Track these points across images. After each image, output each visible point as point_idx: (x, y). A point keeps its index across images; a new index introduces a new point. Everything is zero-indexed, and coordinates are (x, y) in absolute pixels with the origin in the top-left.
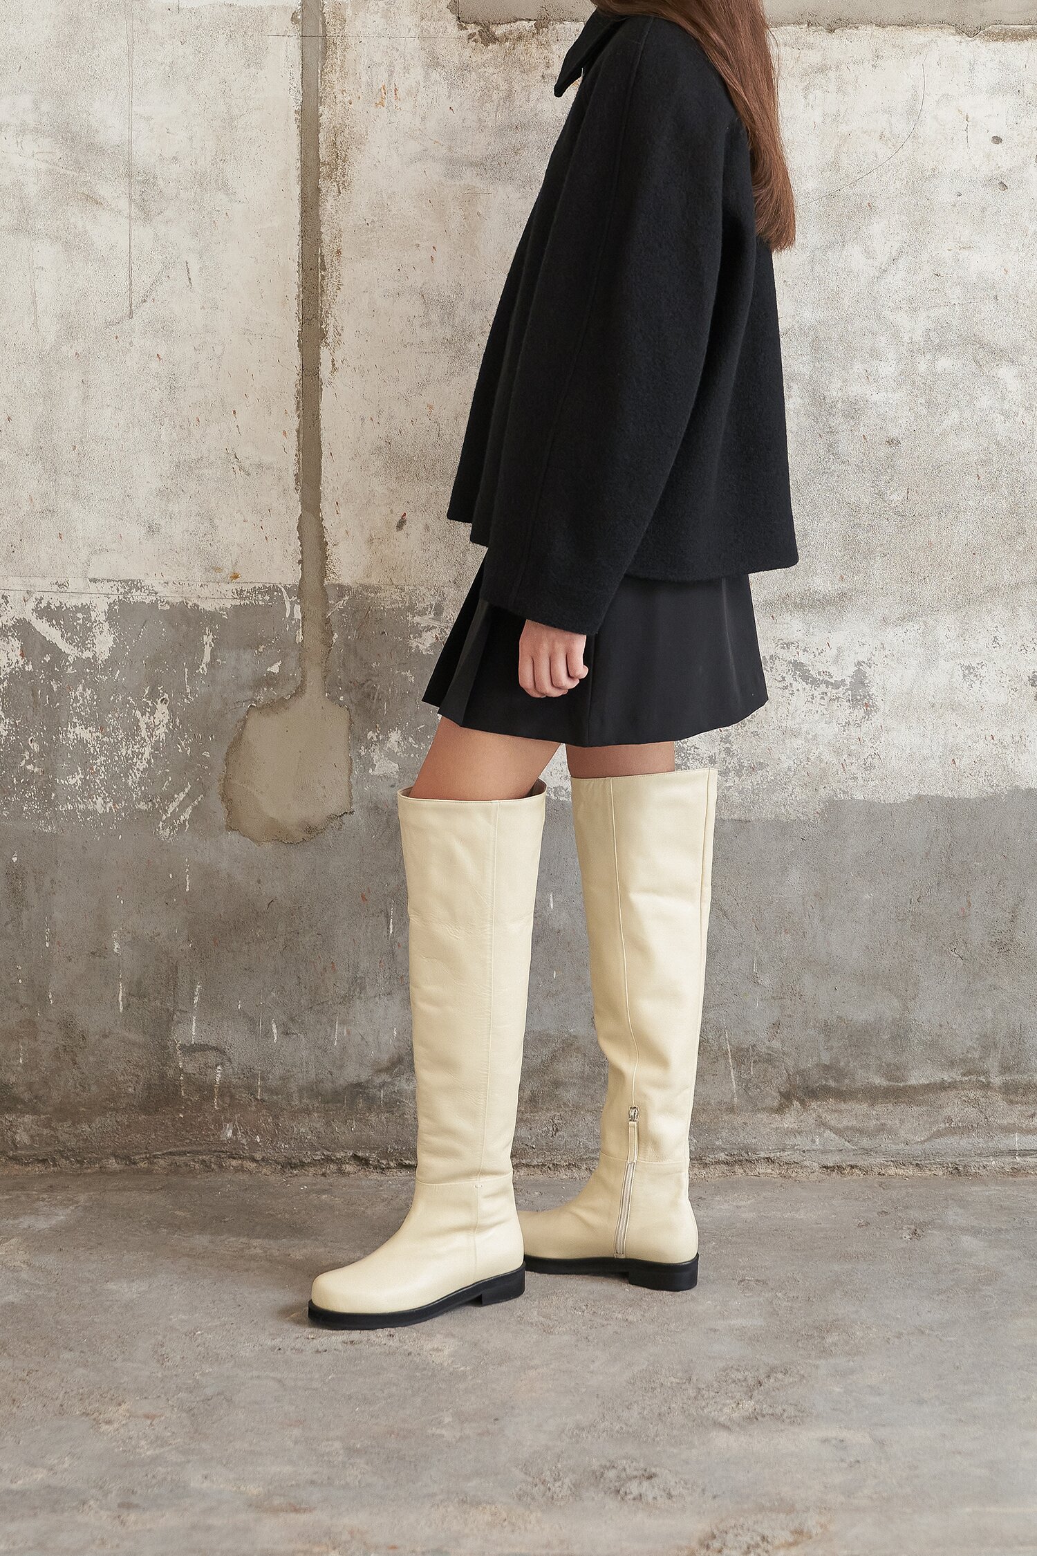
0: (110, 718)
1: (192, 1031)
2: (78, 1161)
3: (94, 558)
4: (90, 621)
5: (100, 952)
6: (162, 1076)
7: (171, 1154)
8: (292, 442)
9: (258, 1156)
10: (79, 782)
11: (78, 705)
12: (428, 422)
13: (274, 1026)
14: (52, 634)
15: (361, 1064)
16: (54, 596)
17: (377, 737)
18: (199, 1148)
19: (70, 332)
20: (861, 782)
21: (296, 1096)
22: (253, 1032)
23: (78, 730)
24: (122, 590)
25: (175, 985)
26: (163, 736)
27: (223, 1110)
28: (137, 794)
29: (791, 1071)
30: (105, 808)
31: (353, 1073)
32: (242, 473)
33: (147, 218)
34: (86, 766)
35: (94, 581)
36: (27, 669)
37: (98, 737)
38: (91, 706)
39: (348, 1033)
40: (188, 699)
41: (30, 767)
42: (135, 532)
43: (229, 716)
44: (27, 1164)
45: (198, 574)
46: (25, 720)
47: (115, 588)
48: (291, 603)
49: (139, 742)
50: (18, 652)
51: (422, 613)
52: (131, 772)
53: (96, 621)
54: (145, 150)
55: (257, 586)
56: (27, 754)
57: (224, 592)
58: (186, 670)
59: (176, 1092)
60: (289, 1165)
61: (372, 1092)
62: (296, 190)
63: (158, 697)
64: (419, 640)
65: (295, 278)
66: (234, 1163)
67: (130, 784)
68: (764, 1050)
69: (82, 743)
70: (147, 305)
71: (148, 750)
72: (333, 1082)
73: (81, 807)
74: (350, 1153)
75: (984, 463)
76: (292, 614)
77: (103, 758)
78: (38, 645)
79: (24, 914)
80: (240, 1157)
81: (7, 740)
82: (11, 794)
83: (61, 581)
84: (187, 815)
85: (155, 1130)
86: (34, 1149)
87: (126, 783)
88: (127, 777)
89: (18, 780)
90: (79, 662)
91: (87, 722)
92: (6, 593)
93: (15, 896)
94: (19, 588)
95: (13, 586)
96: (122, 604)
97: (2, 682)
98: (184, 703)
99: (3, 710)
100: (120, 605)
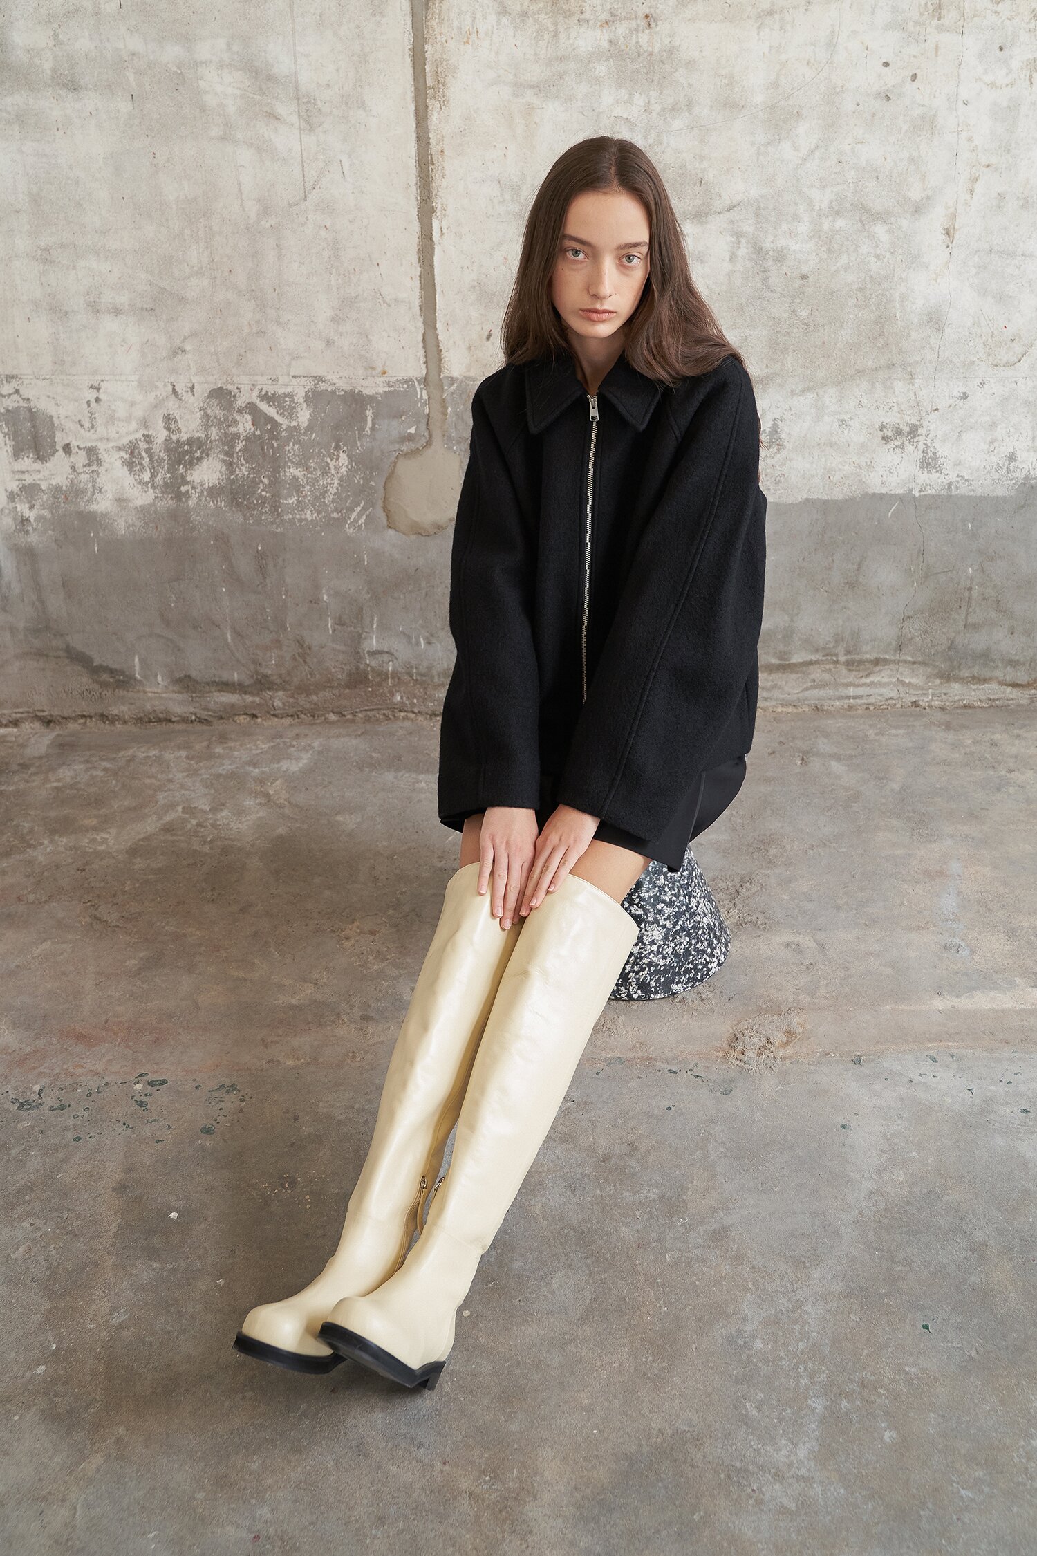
0: (311, 463)
1: (373, 643)
2: (312, 716)
3: (294, 363)
4: (294, 403)
5: (315, 601)
6: (357, 668)
7: (365, 710)
8: (416, 284)
9: (416, 710)
10: (295, 502)
11: (291, 455)
12: (505, 270)
13: (422, 640)
14: (271, 411)
16: (270, 387)
18: (382, 707)
19: (266, 209)
20: (772, 491)
21: (436, 677)
22: (409, 642)
23: (292, 470)
24: (313, 383)
25: (362, 617)
26: (345, 473)
27: (394, 686)
28: (331, 508)
30: (312, 517)
32: (385, 304)
33: (311, 129)
34: (298, 492)
35: (294, 377)
36: (256, 433)
37: (305, 474)
38: (299, 456)
40: (359, 450)
41: (264, 493)
42: (319, 345)
43: (385, 460)
44: (282, 718)
45: (361, 371)
46: (258, 465)
47: (308, 382)
48: (421, 388)
49: (330, 477)
50: (250, 423)
52: (327, 495)
53: (298, 403)
54: (307, 79)
55: (399, 378)
56: (261, 486)
57: (378, 382)
58: (357, 432)
59: (366, 677)
62: (412, 107)
63: (341, 449)
65: (414, 172)
66: (402, 714)
67: (327, 502)
69: (295, 478)
70: (317, 190)
71: (336, 482)
73: (297, 516)
75: (861, 290)
76: (421, 396)
78: (262, 418)
79: (268, 580)
80: (406, 711)
81: (248, 477)
82: (253, 510)
83: (274, 377)
84: (362, 520)
85: (355, 698)
86: (285, 709)
87: (324, 502)
88: (324, 498)
89: (257, 501)
90: (289, 428)
91: (297, 465)
92: (239, 386)
93: (262, 569)
94: (247, 382)
95: (243, 381)
96: (314, 391)
97: (242, 441)
98: (357, 453)
99: (244, 459)
100: (312, 392)
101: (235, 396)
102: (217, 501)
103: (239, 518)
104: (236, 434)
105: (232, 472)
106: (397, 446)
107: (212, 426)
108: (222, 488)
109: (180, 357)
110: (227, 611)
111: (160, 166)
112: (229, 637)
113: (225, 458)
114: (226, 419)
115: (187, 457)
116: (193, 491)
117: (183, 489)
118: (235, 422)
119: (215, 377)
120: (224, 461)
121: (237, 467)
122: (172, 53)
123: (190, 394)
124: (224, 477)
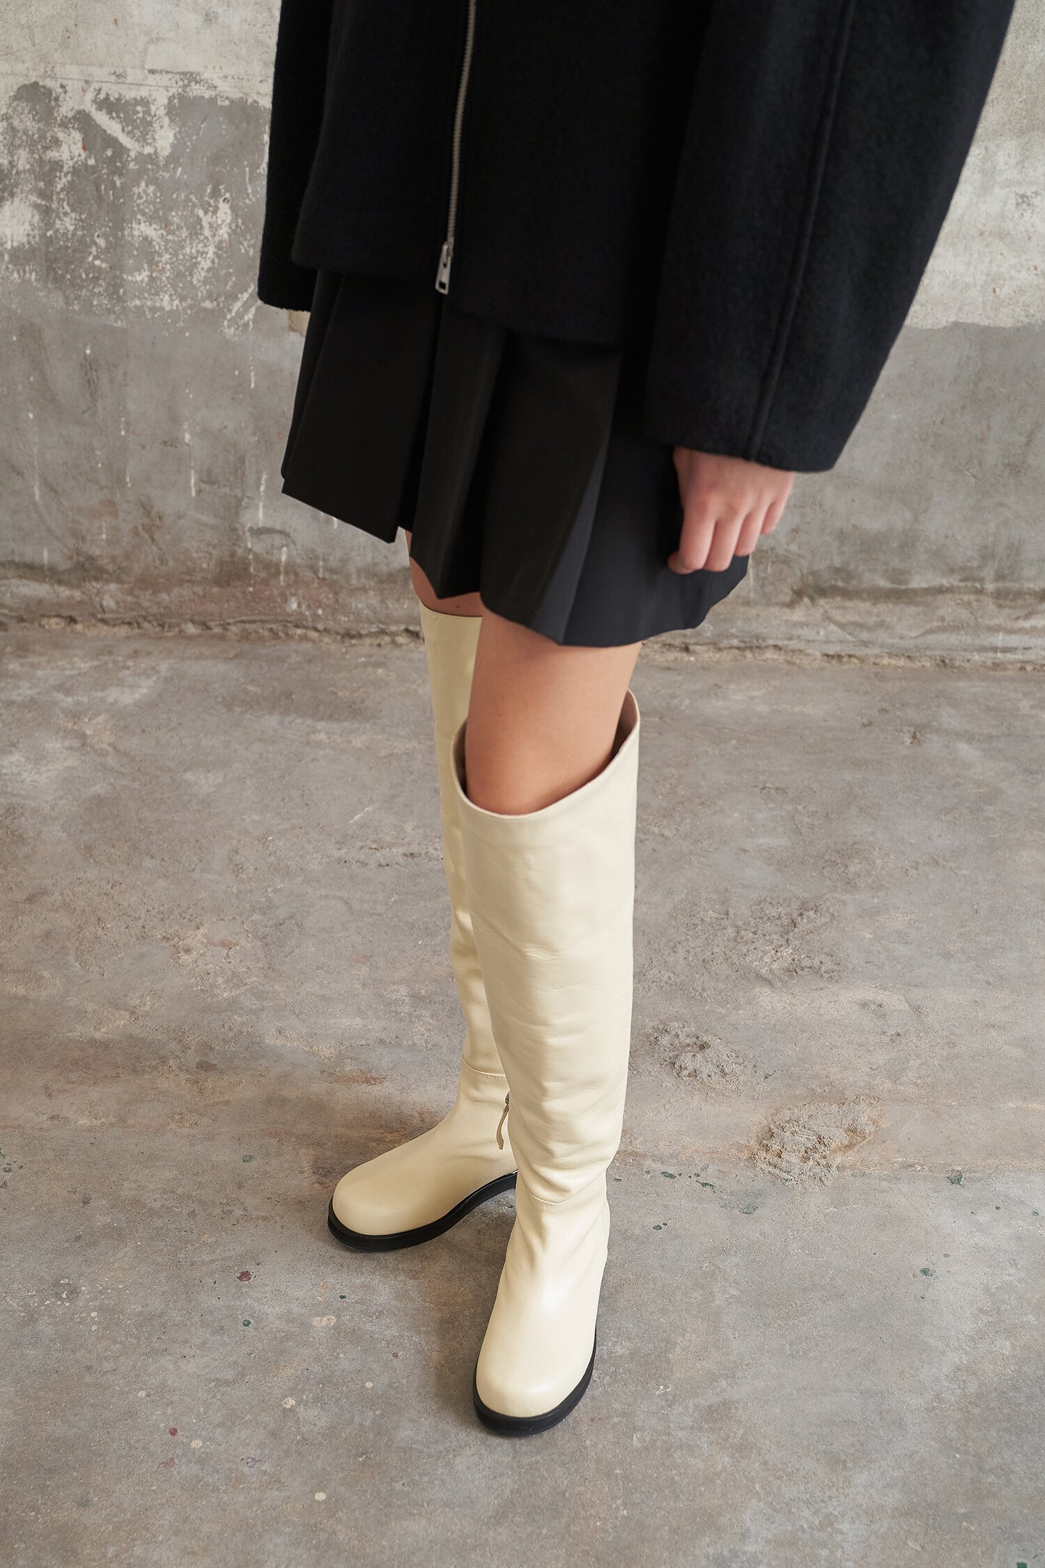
0: (174, 216)
1: (259, 515)
2: (160, 625)
3: (151, 48)
4: (150, 115)
5: (171, 442)
6: (233, 555)
7: (243, 622)
9: (320, 626)
10: (146, 279)
11: (142, 201)
14: (113, 127)
16: (114, 87)
18: (268, 618)
21: (354, 576)
22: (315, 518)
23: (143, 227)
24: (181, 83)
25: (243, 473)
26: (226, 236)
27: (289, 586)
28: (202, 293)
29: (805, 571)
30: (172, 305)
34: (151, 262)
35: (152, 72)
36: (89, 163)
38: (154, 203)
40: (250, 200)
41: (97, 263)
42: (192, 20)
44: (114, 626)
46: (90, 215)
47: (173, 81)
49: (203, 241)
50: (80, 145)
52: (195, 271)
53: (155, 115)
56: (94, 250)
58: (247, 169)
59: (246, 569)
60: (348, 635)
63: (221, 196)
66: (299, 631)
67: (195, 282)
68: (782, 552)
69: (147, 240)
71: (211, 250)
72: (388, 565)
73: (149, 303)
74: (402, 627)
78: (99, 138)
79: (99, 404)
80: (304, 627)
81: (74, 234)
82: (81, 288)
83: (119, 71)
84: (250, 315)
85: (228, 601)
86: (118, 612)
87: (191, 282)
88: (191, 275)
89: (87, 275)
90: (140, 157)
91: (151, 219)
92: (65, 82)
93: (90, 386)
94: (76, 77)
95: (70, 74)
96: (182, 97)
97: (66, 175)
98: (245, 203)
99: (68, 204)
100: (180, 99)
101: (57, 99)
102: (25, 272)
103: (57, 301)
104: (56, 163)
105: (49, 225)
107: (19, 146)
108: (33, 251)
110: (35, 451)
112: (37, 492)
113: (39, 201)
114: (43, 137)
118: (56, 142)
119: (27, 65)
120: (36, 206)
121: (58, 217)
124: (36, 232)
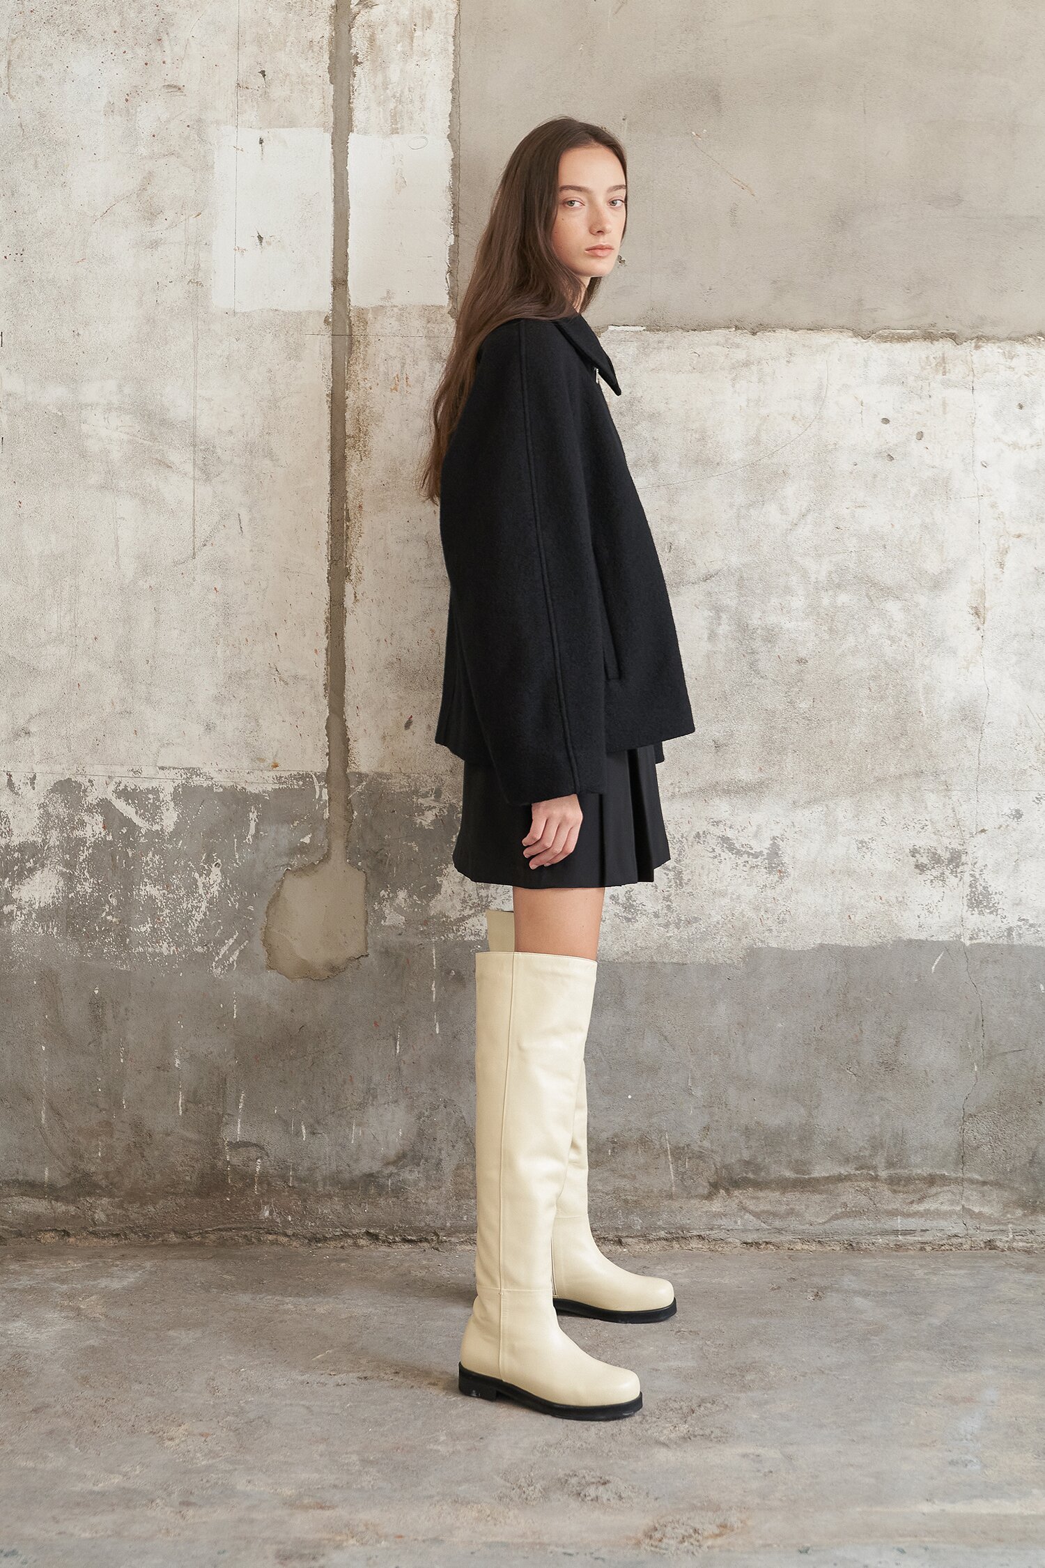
0: (174, 879)
1: (237, 1131)
2: (144, 1236)
3: (163, 750)
4: (159, 801)
5: (164, 1067)
6: (213, 1167)
7: (220, 1230)
8: (322, 658)
9: (290, 1232)
10: (149, 930)
11: (149, 868)
12: (430, 643)
13: (303, 1127)
14: (128, 811)
15: (373, 1158)
16: (131, 780)
17: (388, 895)
18: (242, 1225)
19: (145, 569)
20: (775, 933)
21: (320, 1184)
22: (287, 1132)
23: (148, 888)
24: (185, 776)
25: (224, 1093)
26: (216, 893)
27: (262, 1195)
28: (195, 940)
29: (719, 1165)
30: (169, 951)
31: (366, 1165)
32: (282, 683)
33: (208, 479)
34: (155, 917)
35: (162, 768)
36: (108, 839)
37: (164, 894)
38: (158, 869)
39: (363, 1133)
40: (237, 864)
41: (108, 918)
42: (196, 730)
43: (269, 878)
44: (103, 1238)
45: (246, 763)
46: (106, 880)
47: (179, 774)
48: (320, 787)
49: (197, 898)
50: (101, 825)
51: (425, 796)
52: (190, 922)
53: (163, 801)
54: (206, 425)
55: (293, 773)
56: (107, 908)
57: (266, 778)
58: (236, 840)
59: (224, 1180)
60: (315, 1239)
61: (381, 1180)
62: (327, 457)
63: (214, 862)
64: (422, 817)
65: (325, 528)
66: (270, 1237)
67: (189, 932)
68: (697, 1149)
69: (151, 898)
70: (208, 547)
71: (204, 905)
72: (350, 1172)
73: (150, 950)
74: (364, 1230)
75: (874, 678)
76: (321, 796)
77: (168, 911)
78: (117, 819)
79: (104, 1036)
80: (275, 1233)
81: (91, 896)
82: (93, 939)
83: (136, 768)
84: (235, 957)
85: (207, 1211)
86: (110, 1225)
87: (187, 931)
88: (187, 926)
89: (100, 928)
90: (150, 834)
91: (155, 882)
92: (91, 778)
93: (97, 1021)
94: (102, 774)
95: (97, 772)
96: (185, 787)
97: (88, 850)
98: (233, 867)
99: (88, 872)
100: (183, 789)
101: (85, 791)
102: (48, 927)
103: (74, 950)
104: (81, 840)
105: (71, 889)
106: (285, 860)
107: (52, 828)
108: (56, 909)
109: (22, 740)
110: (44, 1078)
111: (26, 516)
112: (43, 1116)
113: (64, 870)
114: (71, 820)
115: (16, 868)
116: (19, 913)
117: (6, 909)
118: (83, 824)
119: (63, 766)
120: (62, 874)
121: (79, 882)
122: (54, 394)
123: (29, 787)
124: (60, 894)
